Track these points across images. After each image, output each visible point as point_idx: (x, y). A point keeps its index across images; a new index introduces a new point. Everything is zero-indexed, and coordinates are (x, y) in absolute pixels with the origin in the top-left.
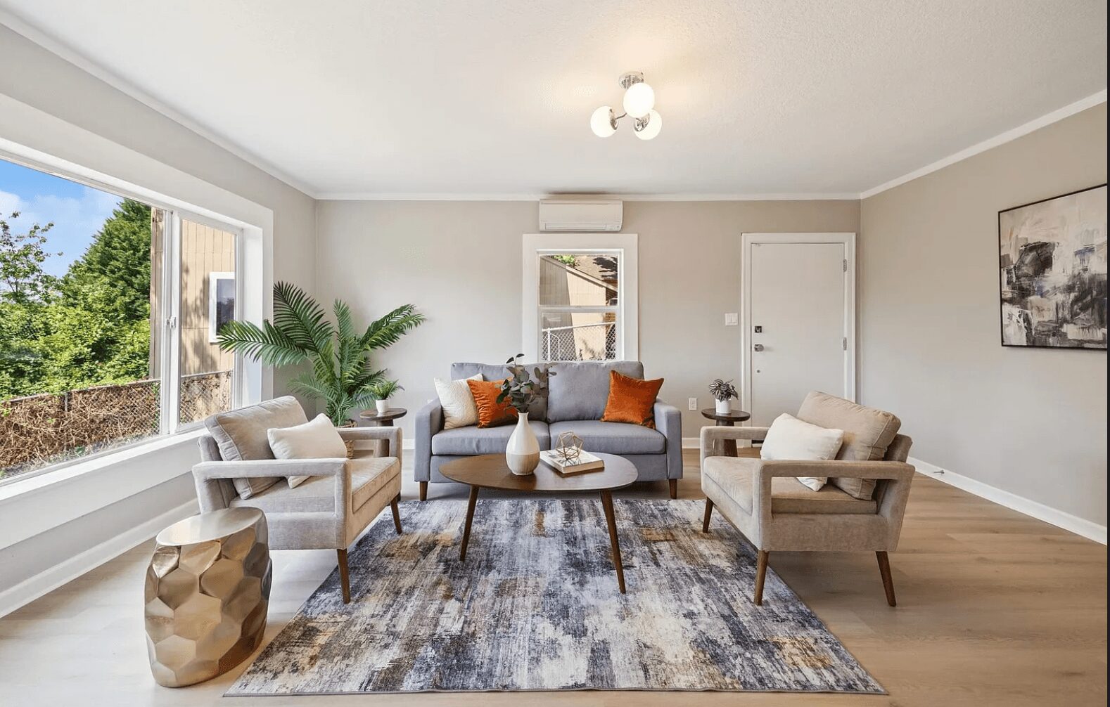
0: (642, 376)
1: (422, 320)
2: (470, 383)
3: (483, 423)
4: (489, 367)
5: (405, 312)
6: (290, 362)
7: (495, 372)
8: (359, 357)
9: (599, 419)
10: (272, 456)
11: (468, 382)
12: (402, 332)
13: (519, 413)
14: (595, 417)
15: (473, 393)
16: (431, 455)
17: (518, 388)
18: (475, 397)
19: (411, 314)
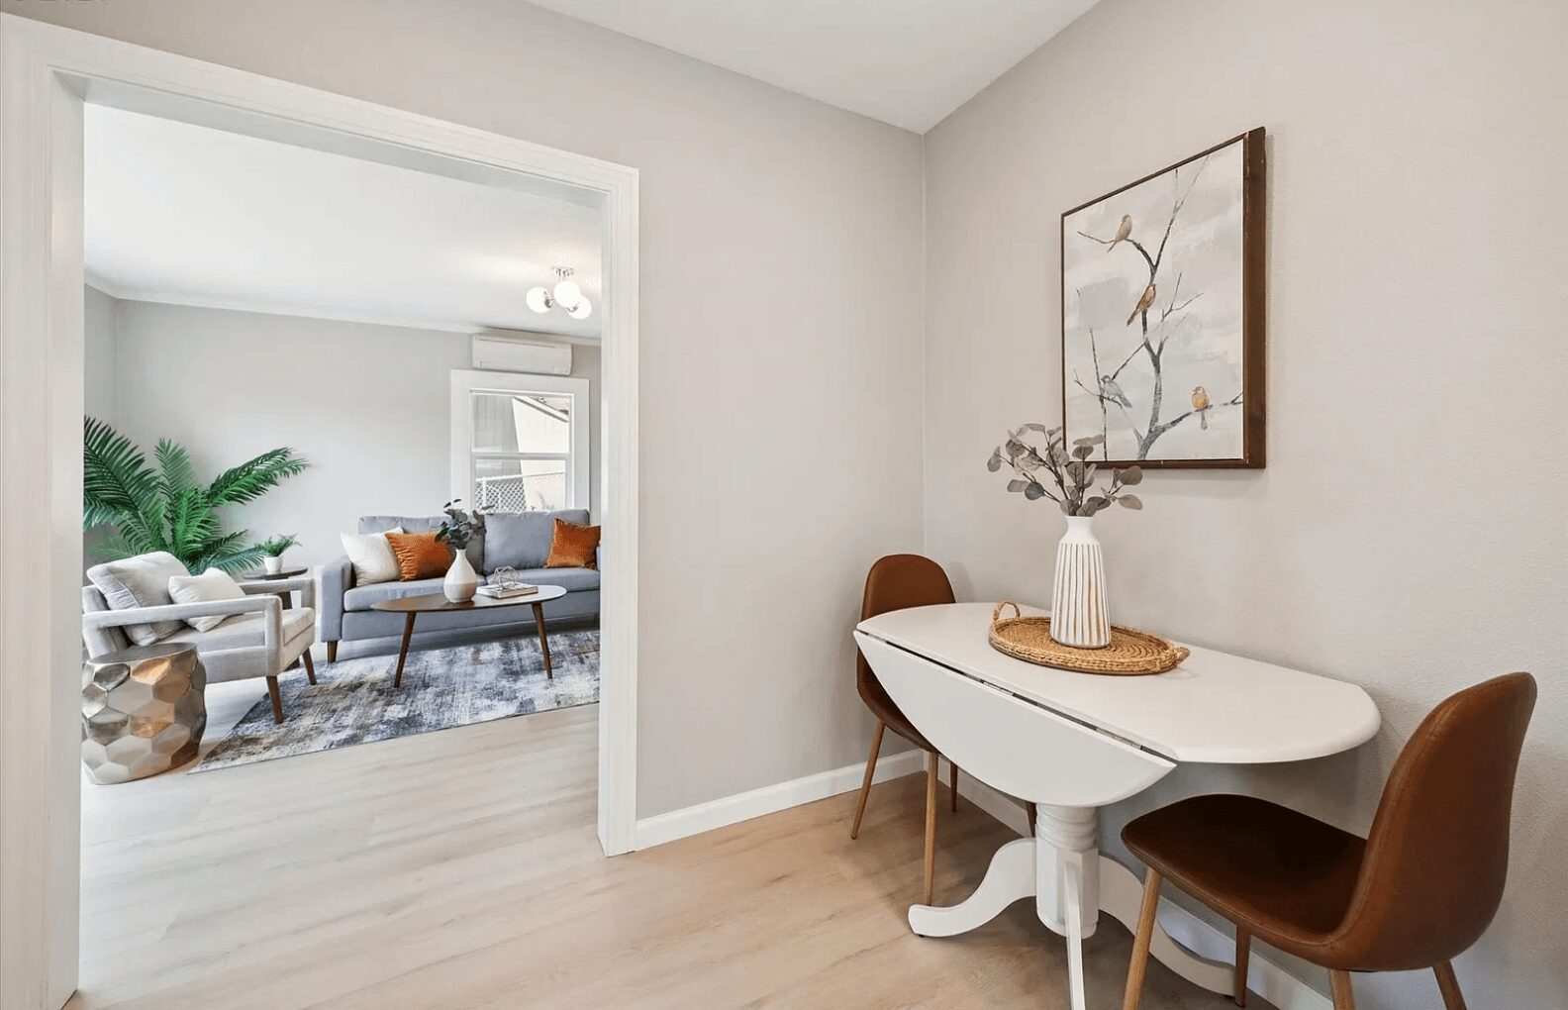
0: (588, 522)
1: (304, 466)
2: (389, 537)
3: (407, 576)
4: (409, 520)
5: (278, 458)
6: (101, 522)
7: (418, 525)
8: (204, 514)
9: (541, 567)
10: (171, 601)
11: (386, 535)
12: (272, 482)
13: (457, 550)
14: (538, 566)
15: (393, 547)
16: (344, 611)
17: (457, 527)
18: (395, 551)
19: (287, 460)
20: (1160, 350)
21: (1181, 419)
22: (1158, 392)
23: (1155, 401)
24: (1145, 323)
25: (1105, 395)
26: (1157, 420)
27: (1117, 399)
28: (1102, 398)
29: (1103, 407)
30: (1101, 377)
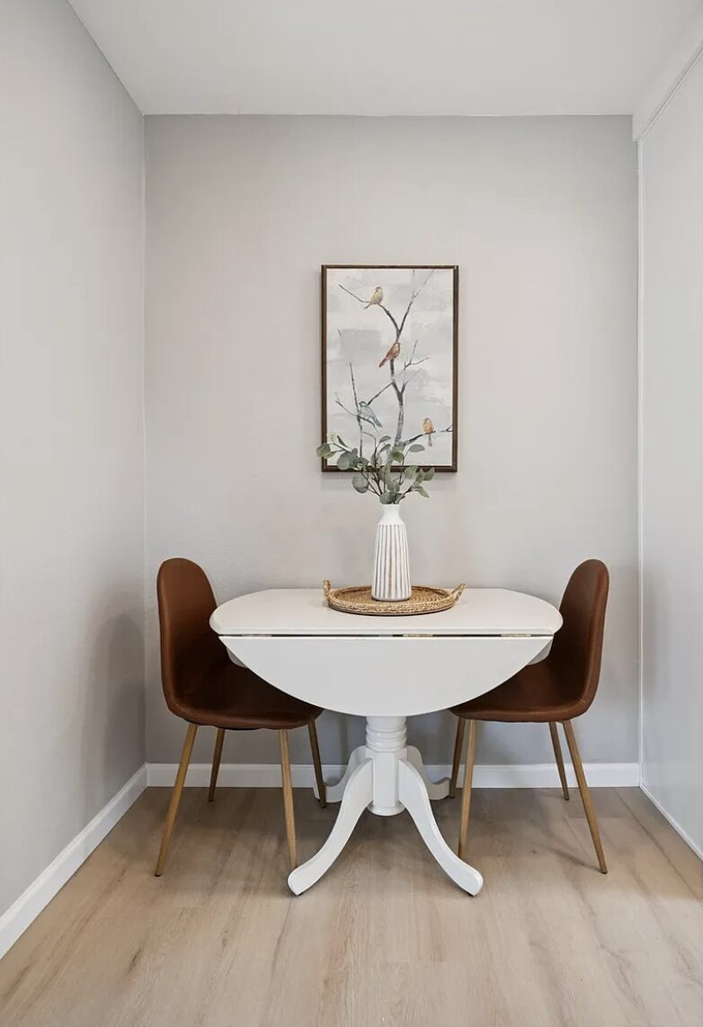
20: (403, 389)
21: (416, 438)
22: (401, 418)
23: (399, 424)
24: (392, 369)
25: (362, 416)
26: (400, 437)
27: (371, 420)
28: (359, 418)
29: (359, 425)
30: (359, 402)
